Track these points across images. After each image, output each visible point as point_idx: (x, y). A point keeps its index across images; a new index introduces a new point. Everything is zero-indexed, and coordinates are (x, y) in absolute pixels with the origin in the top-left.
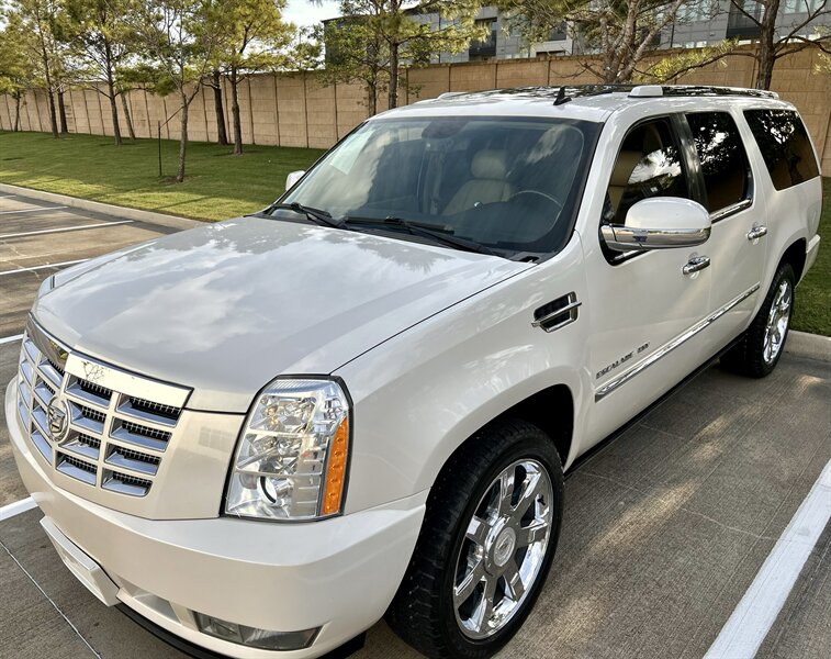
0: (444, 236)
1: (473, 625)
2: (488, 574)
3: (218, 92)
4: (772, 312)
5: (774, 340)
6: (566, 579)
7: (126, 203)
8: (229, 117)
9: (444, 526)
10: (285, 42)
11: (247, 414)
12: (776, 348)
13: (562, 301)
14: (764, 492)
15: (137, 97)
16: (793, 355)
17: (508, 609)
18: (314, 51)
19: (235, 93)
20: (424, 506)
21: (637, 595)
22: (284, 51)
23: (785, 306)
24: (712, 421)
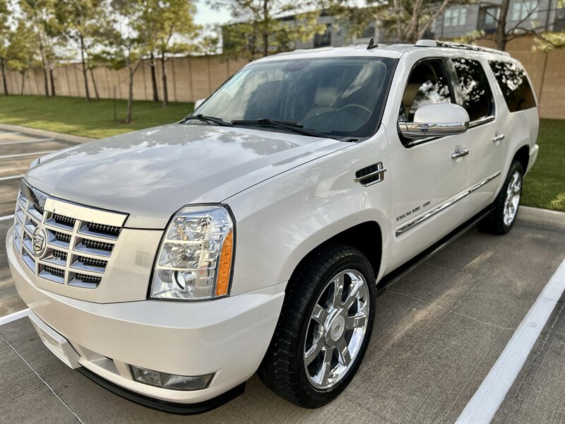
0: (296, 128)
1: (318, 380)
2: (327, 346)
3: (153, 68)
4: (509, 192)
5: (510, 211)
6: (379, 355)
7: (93, 136)
8: (160, 84)
9: (297, 309)
10: (196, 35)
11: (165, 230)
12: (512, 216)
13: (374, 167)
14: (506, 302)
15: (101, 72)
16: (523, 221)
17: (341, 371)
18: (215, 42)
19: (163, 68)
20: (284, 293)
21: (426, 364)
22: (196, 42)
23: (517, 188)
24: (472, 260)
